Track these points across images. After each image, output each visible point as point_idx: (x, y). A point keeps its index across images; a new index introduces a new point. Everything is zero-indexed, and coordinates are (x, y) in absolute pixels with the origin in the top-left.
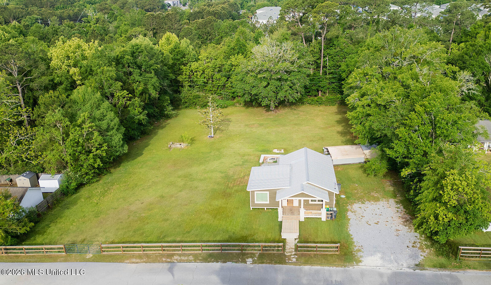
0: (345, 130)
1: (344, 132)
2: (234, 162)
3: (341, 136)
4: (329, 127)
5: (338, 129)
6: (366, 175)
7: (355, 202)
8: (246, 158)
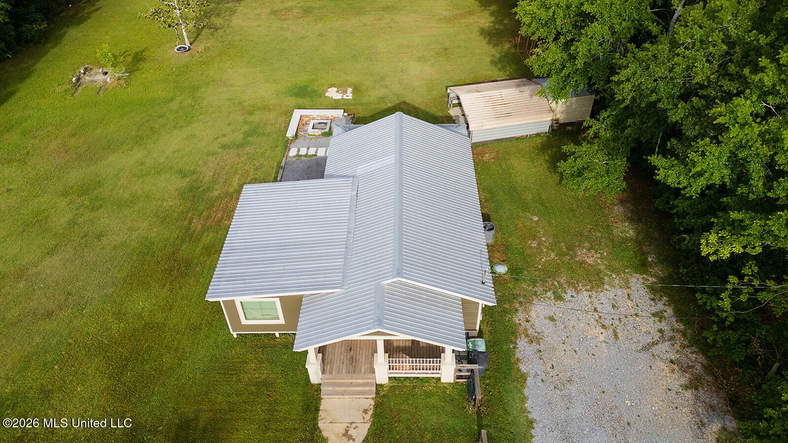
0: (497, 26)
1: (495, 29)
2: (224, 135)
3: (489, 43)
4: (462, 16)
5: (483, 21)
6: (557, 178)
7: (535, 294)
8: (255, 118)
